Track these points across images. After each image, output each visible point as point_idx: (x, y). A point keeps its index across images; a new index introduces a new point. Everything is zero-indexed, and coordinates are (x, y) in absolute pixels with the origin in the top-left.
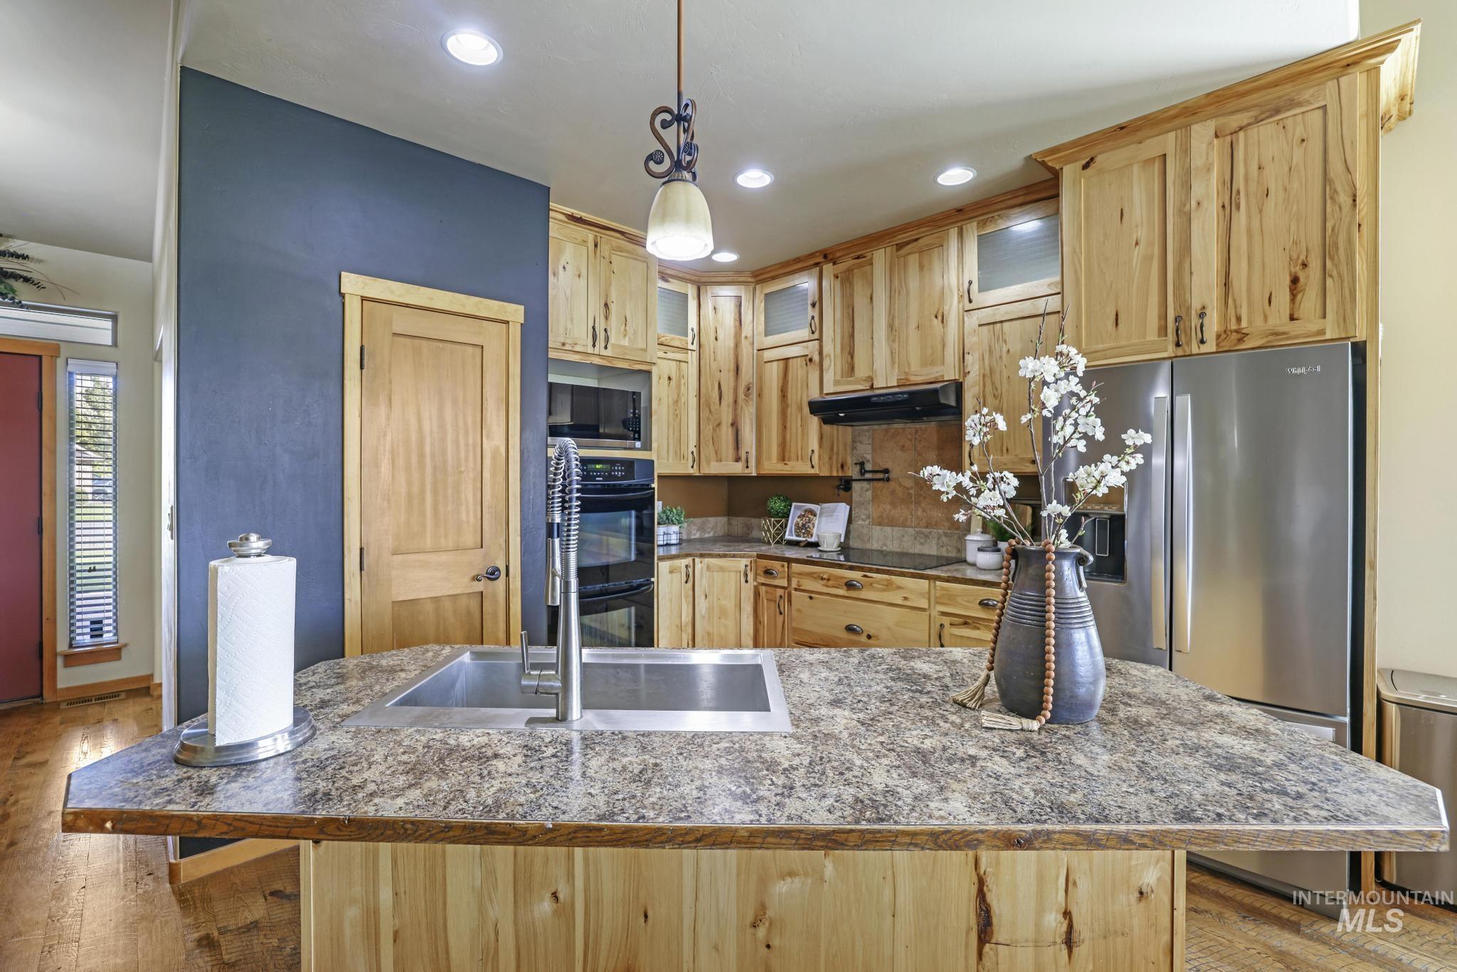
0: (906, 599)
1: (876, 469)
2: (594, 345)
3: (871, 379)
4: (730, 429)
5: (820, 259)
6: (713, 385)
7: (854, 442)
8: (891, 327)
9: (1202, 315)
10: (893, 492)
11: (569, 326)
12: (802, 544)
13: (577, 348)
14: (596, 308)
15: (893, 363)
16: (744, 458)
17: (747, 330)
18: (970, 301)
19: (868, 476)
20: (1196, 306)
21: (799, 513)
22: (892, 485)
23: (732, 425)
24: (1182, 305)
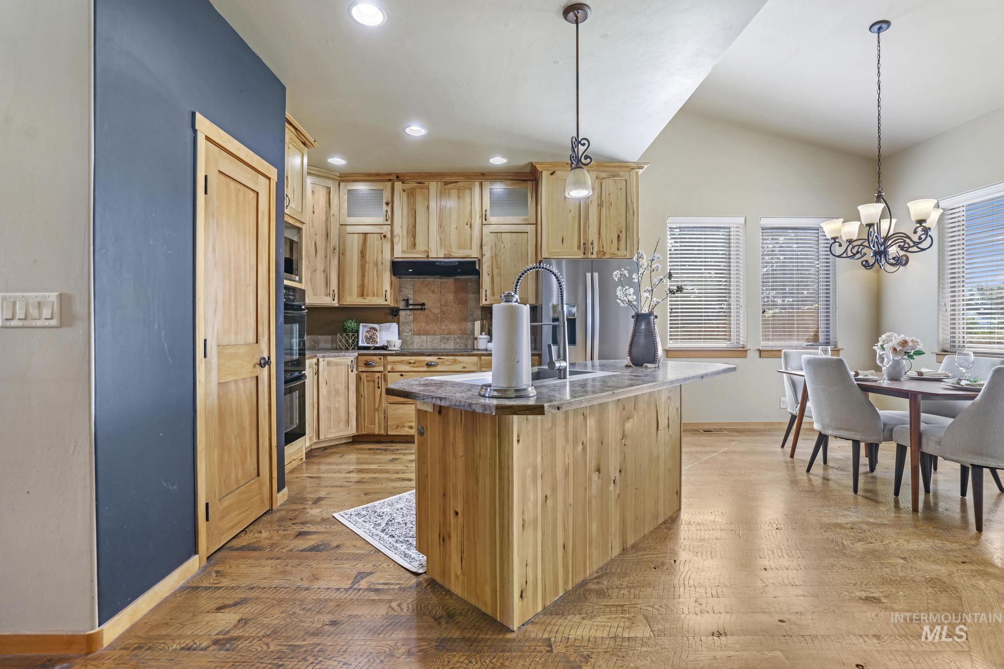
0: (464, 367)
1: (415, 303)
3: (427, 252)
4: (322, 274)
5: (394, 178)
6: (311, 243)
7: (401, 287)
8: (440, 225)
9: (592, 244)
10: (427, 316)
12: (372, 348)
15: (441, 245)
16: (331, 292)
17: (334, 210)
18: (486, 220)
19: (410, 307)
20: (590, 240)
21: (366, 329)
22: (426, 311)
23: (324, 271)
24: (586, 239)
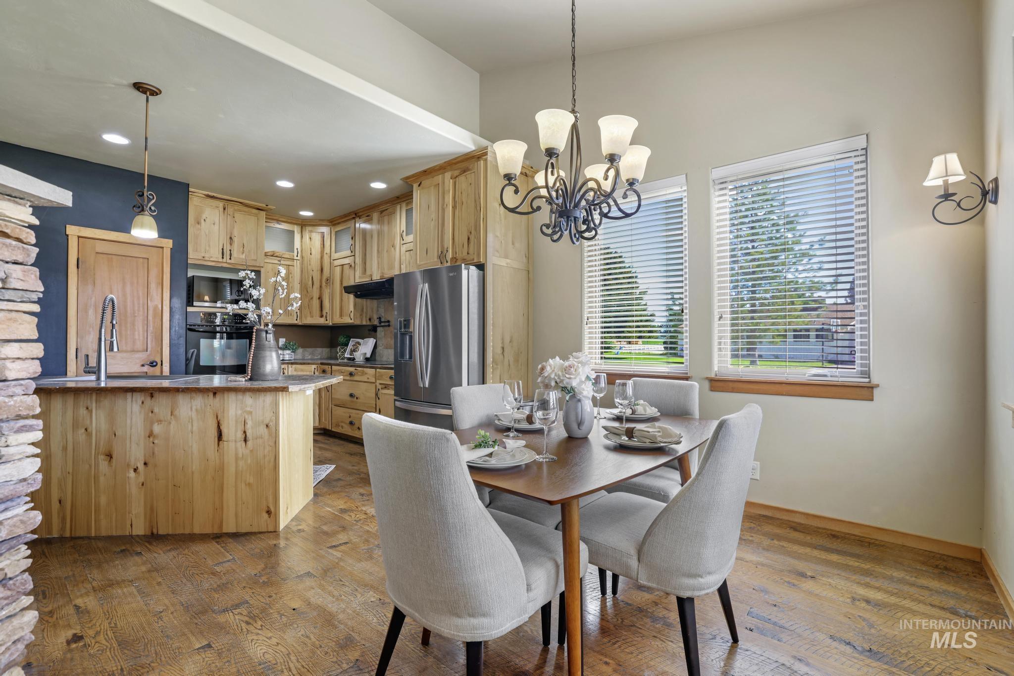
1: (385, 321)
2: (223, 258)
3: (371, 276)
4: (318, 300)
5: (354, 216)
6: (309, 278)
7: (378, 307)
8: (378, 251)
9: (447, 251)
10: (391, 332)
11: (207, 248)
12: (352, 359)
13: (212, 259)
14: (224, 240)
16: (324, 314)
17: (327, 250)
18: (403, 240)
19: (383, 324)
20: (446, 247)
21: (353, 343)
22: (391, 328)
23: (319, 298)
24: (443, 246)
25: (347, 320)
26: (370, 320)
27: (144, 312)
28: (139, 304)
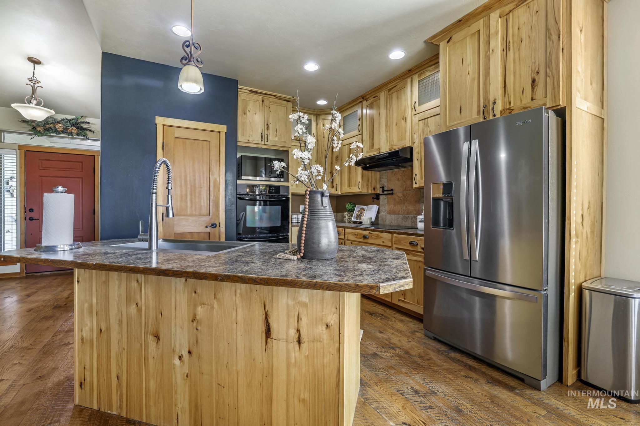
0: (383, 242)
1: (388, 189)
2: (262, 141)
3: (379, 149)
4: (330, 174)
5: (361, 100)
6: (322, 157)
7: (380, 178)
8: (387, 126)
9: (494, 103)
10: (395, 199)
11: (251, 133)
12: (358, 223)
13: (254, 142)
14: (262, 126)
15: (387, 141)
16: (335, 186)
18: (415, 110)
19: (385, 193)
20: (492, 99)
21: (358, 209)
22: (394, 196)
23: (330, 173)
24: (487, 99)
25: (355, 190)
26: (374, 189)
27: (207, 184)
28: (204, 177)
